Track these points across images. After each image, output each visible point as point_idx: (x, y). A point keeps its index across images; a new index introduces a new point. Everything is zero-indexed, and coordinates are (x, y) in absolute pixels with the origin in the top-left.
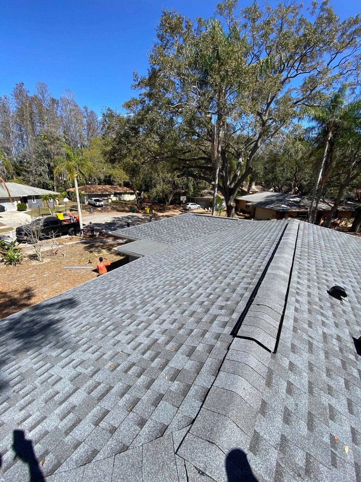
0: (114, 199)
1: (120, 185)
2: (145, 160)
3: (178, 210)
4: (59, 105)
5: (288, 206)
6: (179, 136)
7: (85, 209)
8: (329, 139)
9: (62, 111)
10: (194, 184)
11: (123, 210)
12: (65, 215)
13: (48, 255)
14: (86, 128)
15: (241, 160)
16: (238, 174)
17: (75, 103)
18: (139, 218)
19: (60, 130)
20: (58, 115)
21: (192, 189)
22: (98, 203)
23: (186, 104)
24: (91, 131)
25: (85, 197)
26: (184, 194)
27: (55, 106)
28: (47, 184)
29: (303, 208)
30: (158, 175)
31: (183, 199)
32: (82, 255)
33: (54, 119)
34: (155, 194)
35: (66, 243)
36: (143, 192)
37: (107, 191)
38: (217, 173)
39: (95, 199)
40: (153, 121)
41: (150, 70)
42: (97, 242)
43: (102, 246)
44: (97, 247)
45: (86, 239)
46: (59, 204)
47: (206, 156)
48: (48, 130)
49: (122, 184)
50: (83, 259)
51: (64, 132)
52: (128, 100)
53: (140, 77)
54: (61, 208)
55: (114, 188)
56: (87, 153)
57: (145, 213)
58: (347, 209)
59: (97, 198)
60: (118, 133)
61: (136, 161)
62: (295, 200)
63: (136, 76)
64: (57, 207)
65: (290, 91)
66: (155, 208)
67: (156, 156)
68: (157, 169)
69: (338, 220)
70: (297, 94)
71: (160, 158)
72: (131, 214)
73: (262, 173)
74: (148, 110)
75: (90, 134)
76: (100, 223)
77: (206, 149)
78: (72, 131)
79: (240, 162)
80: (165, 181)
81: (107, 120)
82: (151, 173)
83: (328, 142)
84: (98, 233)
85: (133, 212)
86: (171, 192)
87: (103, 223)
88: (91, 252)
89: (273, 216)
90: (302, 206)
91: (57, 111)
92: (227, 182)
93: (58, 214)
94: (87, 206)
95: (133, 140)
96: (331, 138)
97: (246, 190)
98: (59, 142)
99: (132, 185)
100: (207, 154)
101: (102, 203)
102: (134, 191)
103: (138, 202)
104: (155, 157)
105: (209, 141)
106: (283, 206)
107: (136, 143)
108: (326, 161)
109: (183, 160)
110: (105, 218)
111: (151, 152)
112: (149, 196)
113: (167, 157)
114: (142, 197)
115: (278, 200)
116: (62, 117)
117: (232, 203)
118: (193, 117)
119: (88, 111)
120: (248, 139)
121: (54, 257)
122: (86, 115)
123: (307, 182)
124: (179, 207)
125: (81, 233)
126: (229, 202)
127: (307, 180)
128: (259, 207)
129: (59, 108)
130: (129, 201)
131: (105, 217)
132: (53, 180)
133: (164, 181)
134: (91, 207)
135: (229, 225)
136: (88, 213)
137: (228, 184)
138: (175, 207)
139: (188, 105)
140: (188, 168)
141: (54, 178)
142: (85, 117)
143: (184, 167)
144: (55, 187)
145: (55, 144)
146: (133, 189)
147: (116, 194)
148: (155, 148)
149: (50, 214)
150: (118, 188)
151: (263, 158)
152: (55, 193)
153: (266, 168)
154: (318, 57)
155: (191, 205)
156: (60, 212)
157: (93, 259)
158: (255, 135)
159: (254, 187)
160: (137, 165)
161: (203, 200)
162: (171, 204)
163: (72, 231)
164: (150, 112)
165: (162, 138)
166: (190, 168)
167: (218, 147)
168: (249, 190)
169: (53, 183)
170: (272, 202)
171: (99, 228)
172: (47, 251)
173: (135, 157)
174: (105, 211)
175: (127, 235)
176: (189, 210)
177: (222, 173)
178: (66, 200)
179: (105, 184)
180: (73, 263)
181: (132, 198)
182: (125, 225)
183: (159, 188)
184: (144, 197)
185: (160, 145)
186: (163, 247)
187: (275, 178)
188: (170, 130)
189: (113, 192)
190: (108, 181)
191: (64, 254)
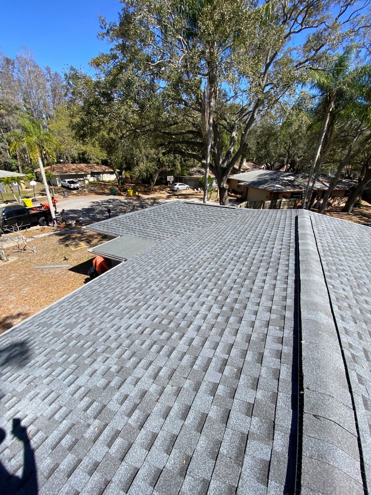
0: (92, 179)
1: (98, 164)
2: (123, 134)
3: (164, 192)
4: (16, 66)
5: (282, 185)
6: (163, 104)
7: (58, 193)
8: (331, 110)
9: (19, 73)
10: (182, 162)
11: (103, 193)
12: (34, 201)
13: (14, 252)
14: (50, 94)
15: (234, 134)
16: (232, 150)
17: (34, 63)
18: (121, 202)
19: (19, 96)
20: (15, 79)
21: (179, 168)
22: (72, 185)
23: (170, 62)
24: (58, 97)
25: (57, 179)
26: (171, 173)
27: (11, 67)
28: (10, 164)
29: (297, 188)
30: (141, 151)
31: (170, 178)
32: (56, 250)
33: (10, 83)
34: (137, 174)
35: (36, 235)
36: (124, 172)
37: (82, 170)
38: (209, 151)
39: (69, 180)
40: (129, 84)
41: (121, 14)
42: (74, 232)
43: (80, 237)
44: (74, 239)
45: (60, 230)
46: (26, 188)
47: (194, 129)
48: (4, 97)
49: (100, 162)
50: (58, 255)
51: (24, 100)
52: (96, 56)
53: (108, 23)
54: (29, 192)
55: (90, 166)
56: (54, 126)
57: (128, 195)
58: (341, 188)
59: (71, 180)
60: (86, 101)
61: (112, 135)
62: (289, 179)
63: (103, 21)
64: (24, 191)
65: (290, 51)
66: (139, 190)
67: (135, 129)
68: (138, 144)
69: (331, 200)
70: (298, 55)
71: (141, 132)
72: (112, 197)
73: (254, 149)
74: (122, 68)
75: (56, 102)
76: (75, 209)
77: (194, 120)
78: (34, 97)
79: (233, 137)
80: (149, 158)
81: (71, 83)
82: (132, 149)
83: (329, 114)
84: (75, 222)
85: (115, 195)
86: (156, 171)
87: (80, 209)
88: (67, 245)
89: (267, 197)
90: (297, 185)
91: (14, 74)
92: (219, 160)
93: (25, 200)
94: (60, 189)
95: (107, 109)
96: (333, 109)
97: (237, 168)
98: (18, 112)
99: (111, 164)
100: (196, 127)
101: (78, 185)
102: (113, 169)
103: (119, 182)
104: (134, 131)
105: (198, 110)
106: (277, 186)
107: (109, 113)
108: (326, 136)
109: (169, 134)
110: (81, 203)
111: (130, 124)
112: (131, 176)
113: (149, 130)
114: (124, 176)
115: (271, 179)
116: (19, 81)
117: (225, 185)
118: (180, 78)
119: (51, 73)
120: (242, 110)
121: (22, 254)
122: (49, 78)
123: (301, 159)
124: (166, 187)
125: (54, 223)
126: (222, 184)
127: (301, 156)
128: (252, 187)
129: (15, 70)
130: (109, 182)
131: (81, 201)
132: (17, 159)
133: (147, 157)
134: (65, 189)
135: (226, 215)
136: (62, 197)
137: (220, 162)
138: (162, 188)
139: (173, 63)
140: (174, 143)
141: (16, 156)
142: (48, 80)
143: (169, 143)
144: (20, 168)
145: (14, 115)
146: (112, 168)
147: (93, 174)
148: (134, 119)
149: (16, 201)
150: (96, 167)
151: (255, 132)
152: (21, 175)
153: (258, 143)
154: (325, 10)
155: (179, 185)
156: (28, 197)
157: (69, 255)
158: (250, 104)
159: (245, 164)
160: (114, 141)
161: (191, 180)
162: (156, 184)
163: (43, 220)
164: (124, 70)
165: (142, 107)
166: (177, 143)
167: (209, 118)
168: (240, 168)
169: (17, 163)
170: (265, 182)
171: (76, 215)
172: (13, 247)
173: (111, 130)
174: (81, 194)
175: (105, 230)
176: (177, 191)
177: (214, 149)
178: (33, 183)
179: (80, 163)
180: (45, 262)
181: (113, 177)
182: (106, 211)
183: (142, 166)
184: (126, 177)
185: (140, 115)
186: (149, 245)
187: (268, 155)
188: (151, 96)
189: (89, 171)
190: (83, 159)
191: (34, 251)
